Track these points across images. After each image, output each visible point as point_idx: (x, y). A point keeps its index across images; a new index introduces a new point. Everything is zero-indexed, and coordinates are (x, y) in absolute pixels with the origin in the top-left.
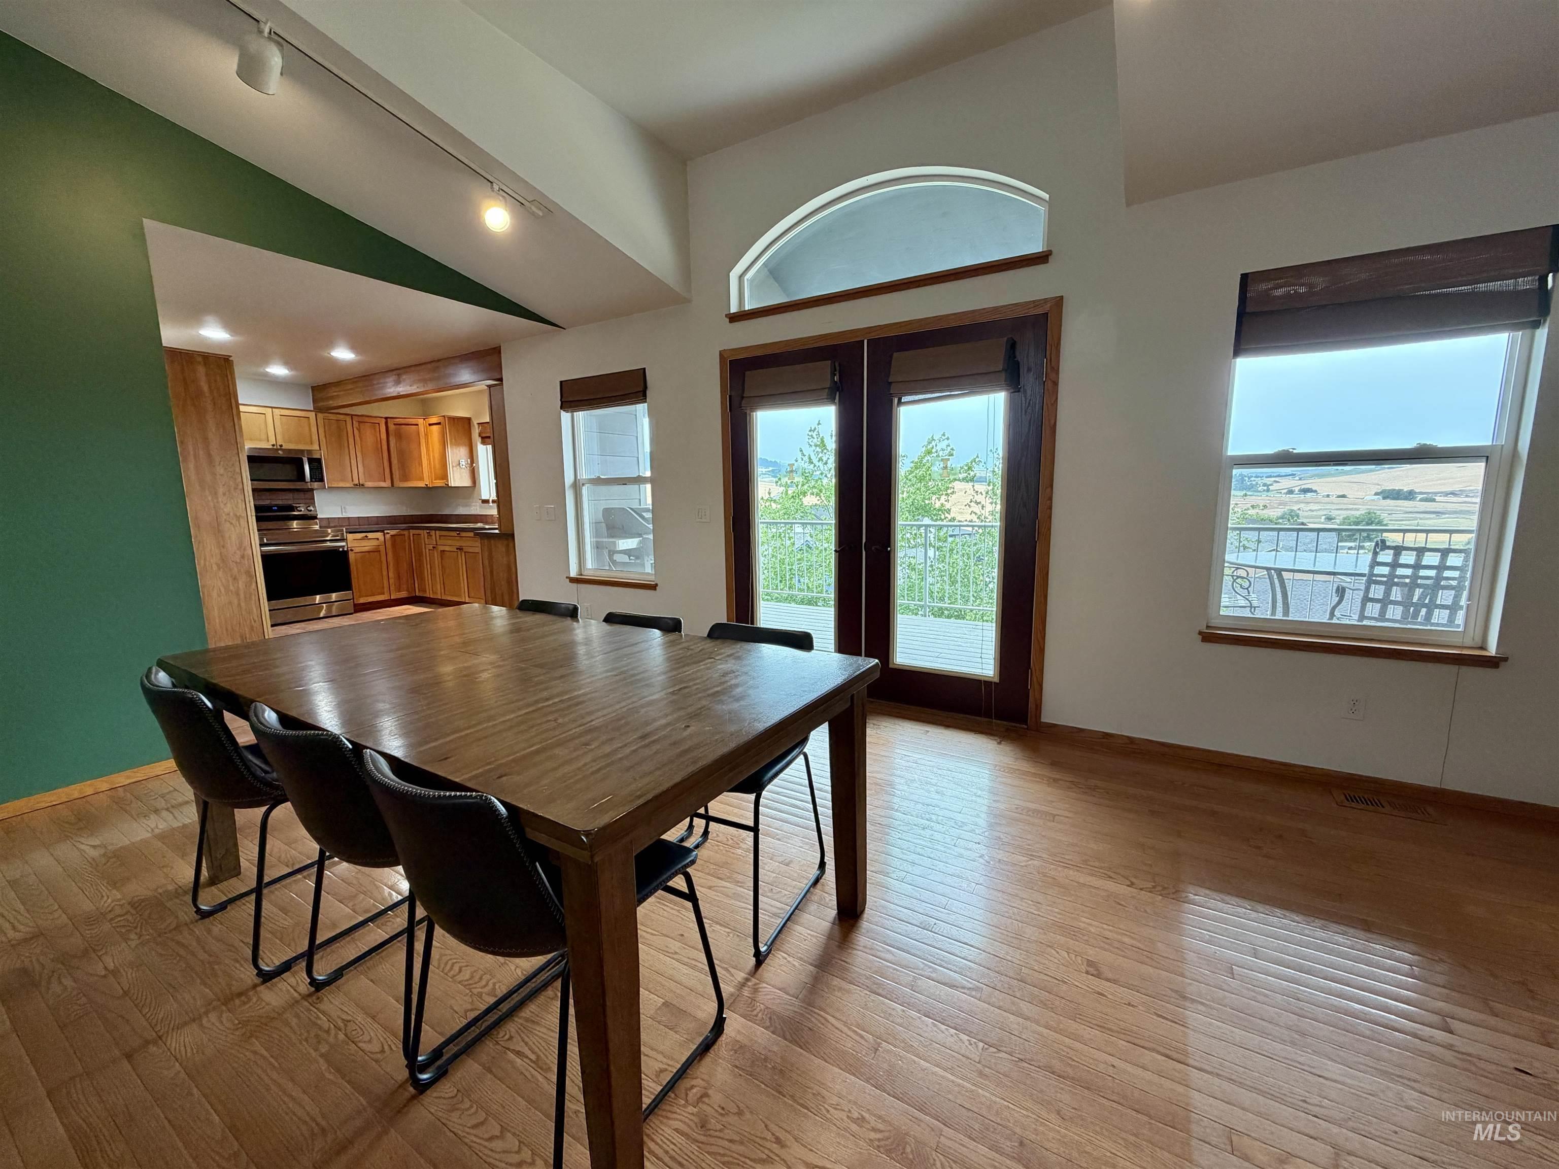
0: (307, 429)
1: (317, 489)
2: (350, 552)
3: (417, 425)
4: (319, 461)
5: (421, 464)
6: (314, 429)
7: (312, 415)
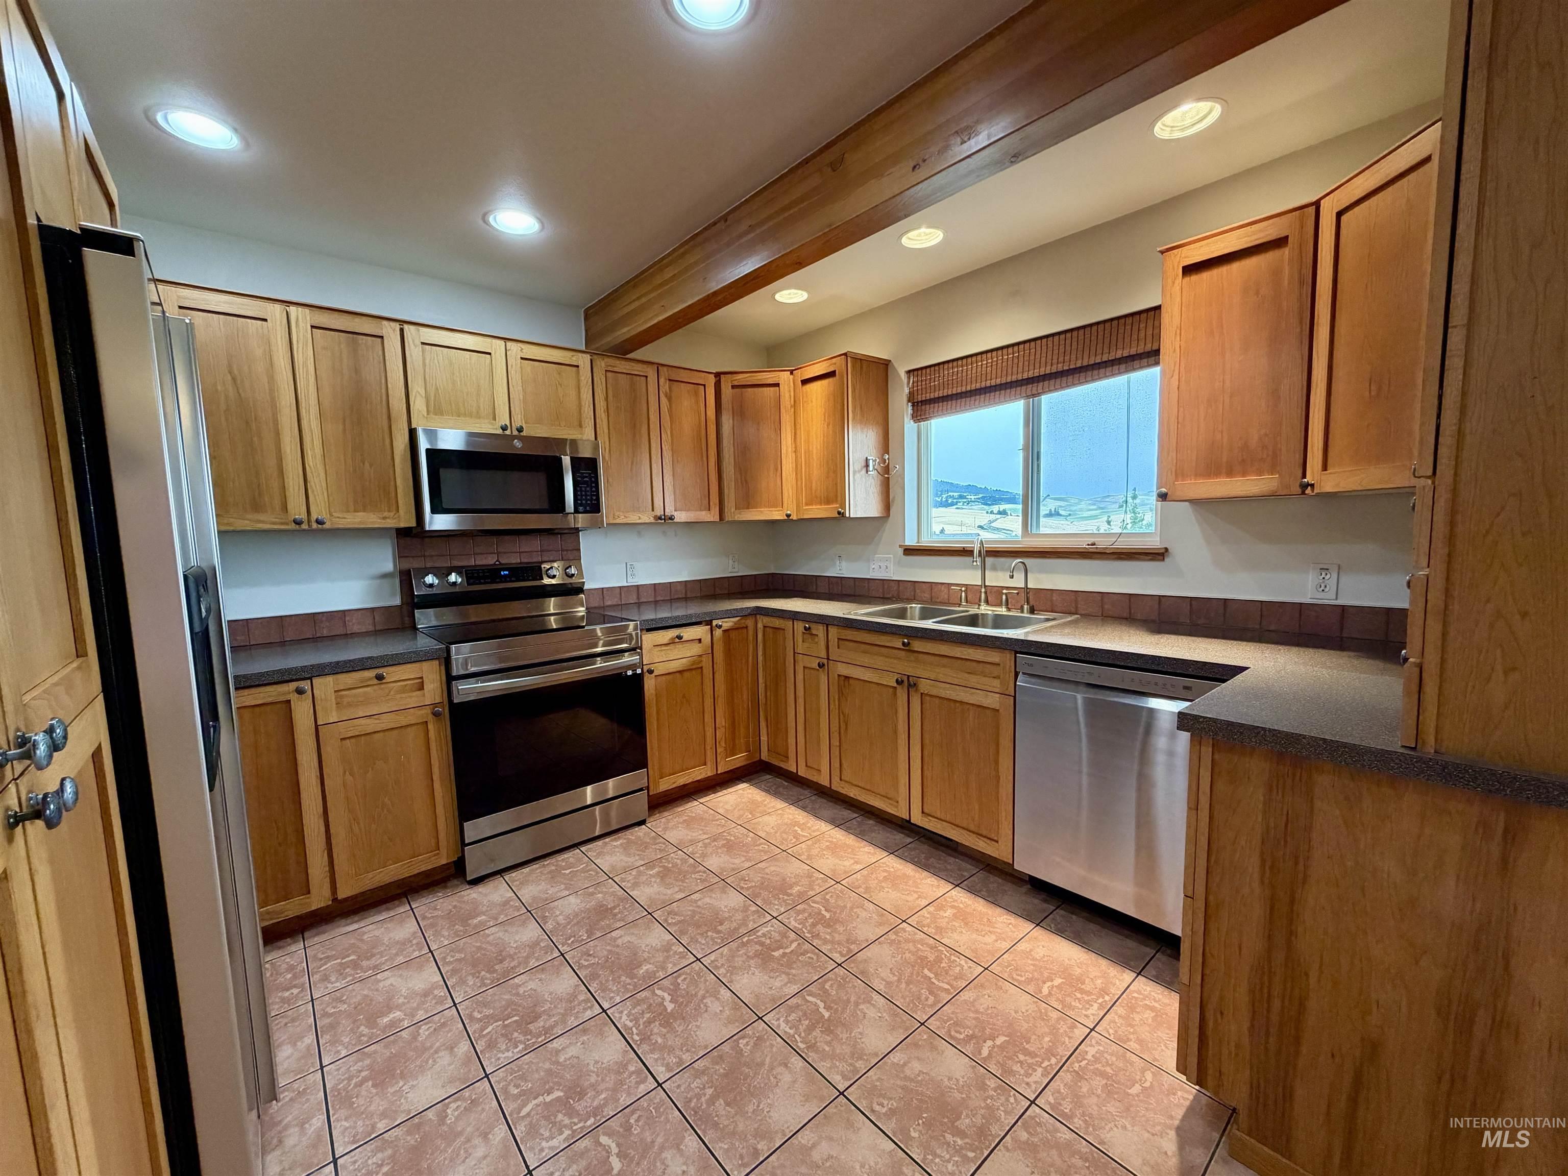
0: (573, 393)
1: (584, 529)
2: (647, 675)
3: (777, 385)
4: (592, 464)
5: (779, 469)
6: (586, 395)
7: (584, 361)
